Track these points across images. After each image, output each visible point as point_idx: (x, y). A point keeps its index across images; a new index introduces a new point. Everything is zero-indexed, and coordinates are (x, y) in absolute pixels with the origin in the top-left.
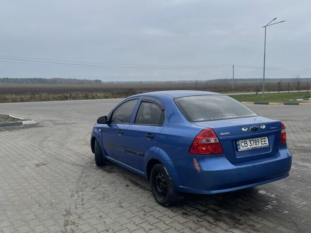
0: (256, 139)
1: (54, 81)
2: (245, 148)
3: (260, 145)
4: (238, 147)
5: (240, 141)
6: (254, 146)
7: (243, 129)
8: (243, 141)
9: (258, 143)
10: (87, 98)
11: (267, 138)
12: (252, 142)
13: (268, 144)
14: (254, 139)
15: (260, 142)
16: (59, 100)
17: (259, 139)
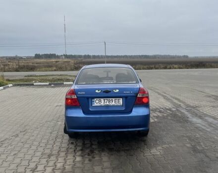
0: (111, 99)
1: (155, 57)
2: (98, 104)
3: (113, 103)
4: (93, 103)
5: (95, 99)
6: (108, 103)
7: (97, 91)
8: (98, 99)
9: (111, 102)
10: (165, 68)
11: (121, 99)
12: (106, 101)
13: (122, 103)
14: (108, 99)
15: (114, 101)
16: (146, 69)
17: (114, 99)
